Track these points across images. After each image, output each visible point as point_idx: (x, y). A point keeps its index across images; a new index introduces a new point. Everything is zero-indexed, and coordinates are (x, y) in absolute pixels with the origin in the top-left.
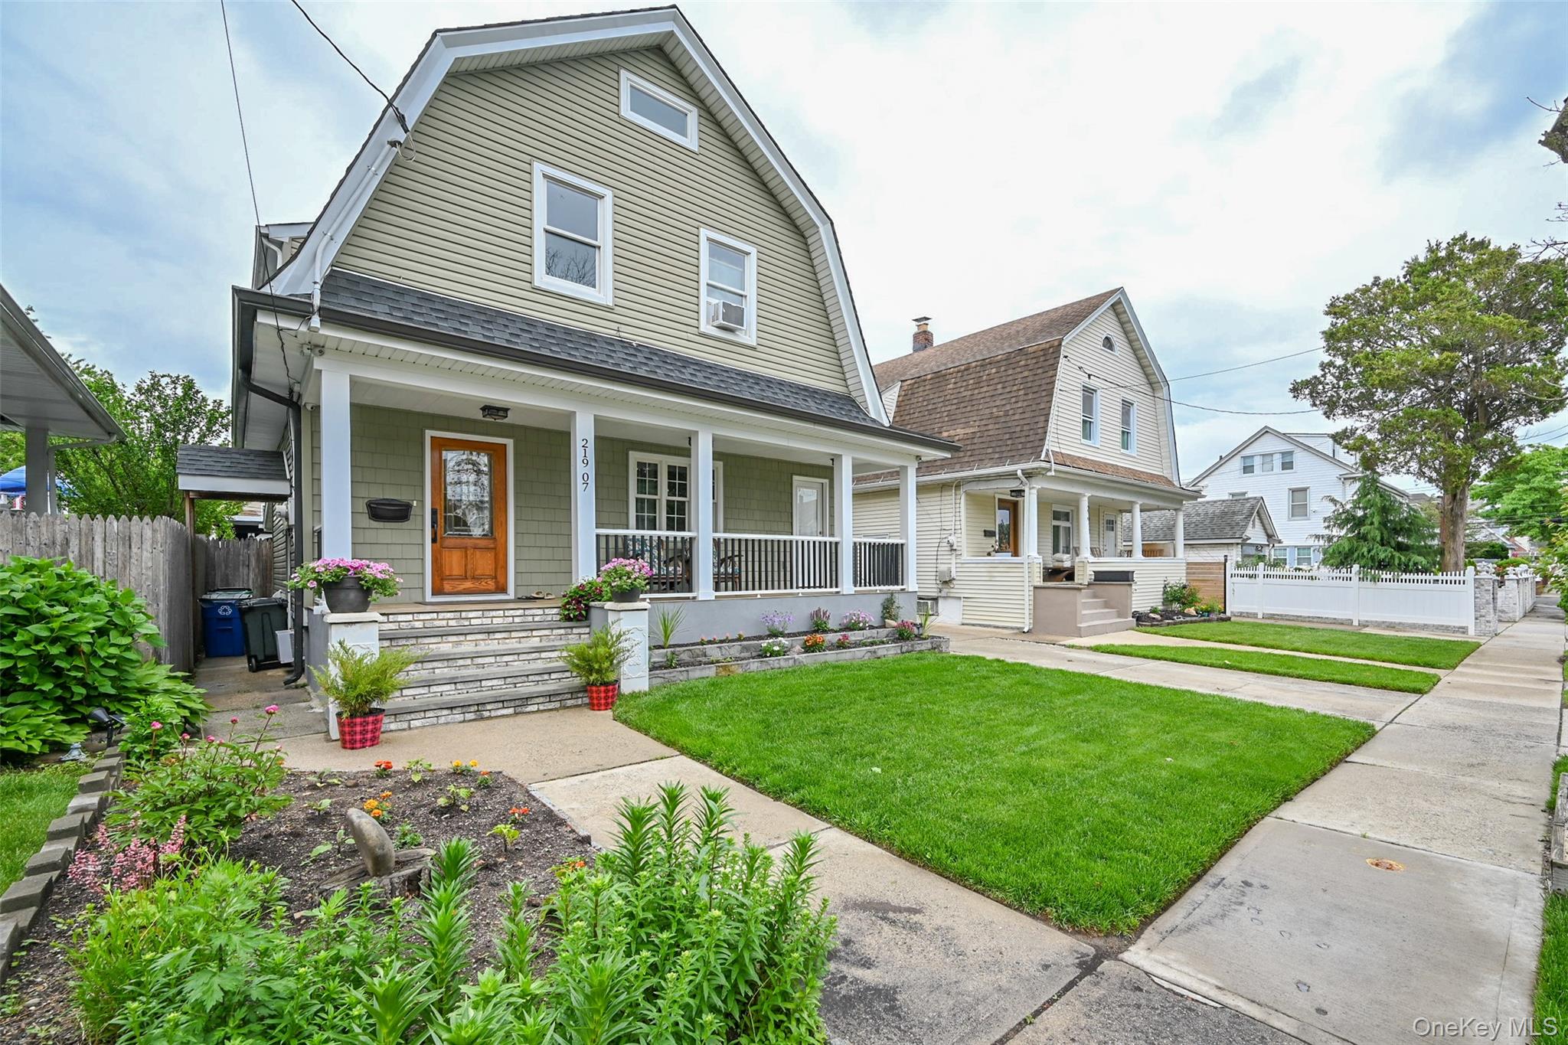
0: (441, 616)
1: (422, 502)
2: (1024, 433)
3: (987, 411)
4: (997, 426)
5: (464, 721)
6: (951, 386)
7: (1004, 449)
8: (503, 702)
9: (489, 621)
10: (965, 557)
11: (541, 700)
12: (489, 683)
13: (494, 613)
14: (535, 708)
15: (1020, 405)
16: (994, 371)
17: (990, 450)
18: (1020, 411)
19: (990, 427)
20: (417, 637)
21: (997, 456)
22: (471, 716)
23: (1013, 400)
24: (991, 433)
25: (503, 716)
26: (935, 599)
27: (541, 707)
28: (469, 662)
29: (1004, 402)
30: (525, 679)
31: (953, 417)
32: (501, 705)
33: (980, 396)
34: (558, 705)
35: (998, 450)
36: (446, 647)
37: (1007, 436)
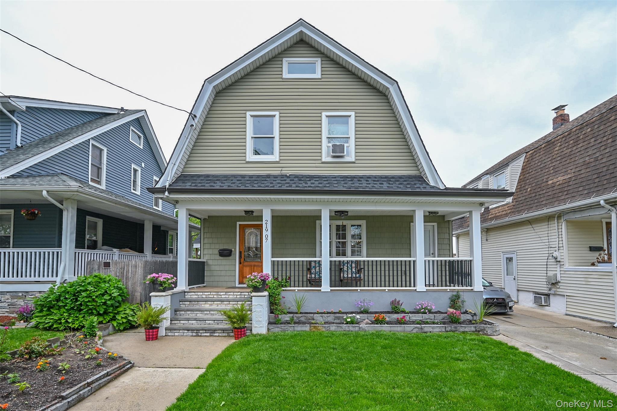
0: (212, 293)
1: (235, 249)
2: (610, 172)
3: (582, 160)
4: (588, 170)
5: (192, 336)
6: (557, 149)
7: (591, 186)
8: (206, 330)
9: (228, 296)
10: (567, 266)
11: (220, 331)
12: (209, 322)
13: (229, 293)
14: (217, 334)
15: (607, 150)
16: (589, 130)
17: (581, 189)
18: (607, 155)
19: (582, 172)
20: (198, 301)
21: (586, 192)
22: (194, 334)
23: (603, 148)
24: (582, 176)
25: (206, 336)
26: (548, 295)
27: (220, 335)
28: (208, 312)
29: (595, 151)
30: (222, 322)
31: (556, 170)
32: (205, 331)
33: (577, 151)
34: (227, 334)
35: (587, 187)
36: (207, 306)
37: (596, 176)
